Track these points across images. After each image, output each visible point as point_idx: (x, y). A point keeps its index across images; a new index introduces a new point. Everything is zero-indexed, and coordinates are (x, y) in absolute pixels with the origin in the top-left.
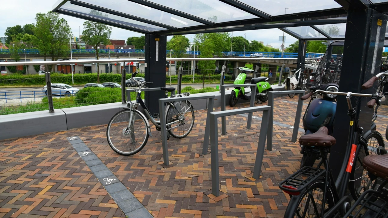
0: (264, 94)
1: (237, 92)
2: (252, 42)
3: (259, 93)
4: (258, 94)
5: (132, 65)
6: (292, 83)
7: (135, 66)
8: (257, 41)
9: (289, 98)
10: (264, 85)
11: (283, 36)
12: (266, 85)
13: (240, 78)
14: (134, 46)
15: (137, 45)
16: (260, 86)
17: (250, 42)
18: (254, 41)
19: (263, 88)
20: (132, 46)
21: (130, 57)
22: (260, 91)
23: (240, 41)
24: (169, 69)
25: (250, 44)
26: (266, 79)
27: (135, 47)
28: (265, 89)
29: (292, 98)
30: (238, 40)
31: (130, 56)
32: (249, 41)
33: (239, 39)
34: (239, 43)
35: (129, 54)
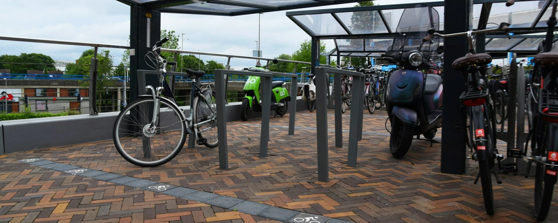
0: (282, 105)
1: (250, 99)
2: (208, 63)
3: (276, 102)
4: (275, 104)
5: (10, 100)
6: (312, 91)
7: (16, 101)
8: (215, 61)
9: (310, 112)
10: (281, 92)
11: (258, 50)
12: (284, 91)
13: (253, 81)
14: (9, 70)
15: (13, 70)
16: (277, 92)
17: (206, 64)
18: (212, 61)
19: (281, 95)
20: (5, 70)
21: (6, 87)
22: (278, 99)
23: (190, 62)
24: (80, 105)
25: (206, 66)
26: (283, 83)
27: (11, 73)
28: (284, 97)
29: (312, 112)
30: (187, 61)
31: (8, 85)
32: (204, 61)
33: (189, 59)
34: (189, 64)
35: (5, 81)
